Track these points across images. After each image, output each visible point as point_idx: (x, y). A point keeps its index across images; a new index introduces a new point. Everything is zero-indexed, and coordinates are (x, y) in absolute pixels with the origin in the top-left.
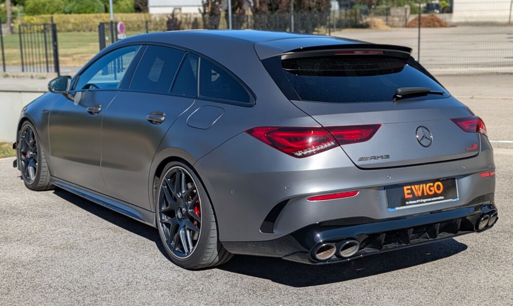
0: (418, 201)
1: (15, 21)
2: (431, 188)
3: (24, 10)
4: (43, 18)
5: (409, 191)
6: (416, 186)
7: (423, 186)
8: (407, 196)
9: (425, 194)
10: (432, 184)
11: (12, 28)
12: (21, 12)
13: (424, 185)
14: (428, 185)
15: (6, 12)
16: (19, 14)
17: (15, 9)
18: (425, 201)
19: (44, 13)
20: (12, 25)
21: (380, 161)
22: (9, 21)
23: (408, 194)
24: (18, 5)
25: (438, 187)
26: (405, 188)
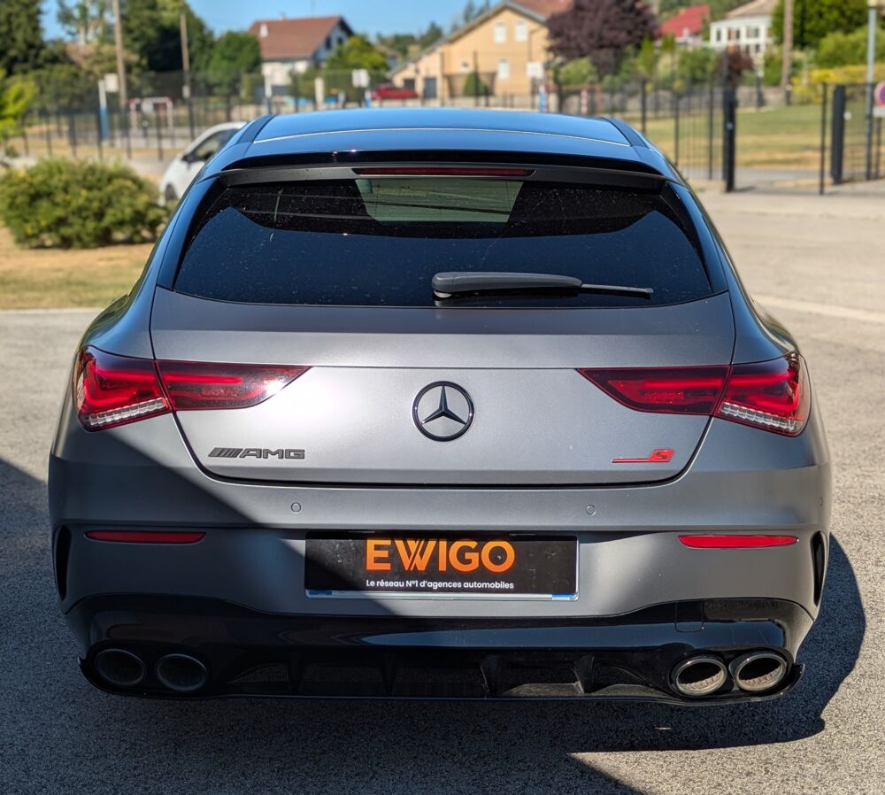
0: (409, 584)
1: (795, 80)
2: (468, 556)
3: (816, 57)
4: (846, 73)
5: (385, 554)
6: (412, 544)
7: (436, 548)
8: (371, 565)
9: (442, 567)
10: (473, 544)
11: (788, 95)
12: (810, 62)
13: (443, 544)
14: (458, 545)
15: (781, 63)
16: (806, 66)
17: (799, 55)
18: (436, 585)
19: (854, 63)
20: (789, 88)
21: (273, 462)
22: (784, 81)
23: (378, 560)
24: (807, 48)
25: (497, 555)
26: (371, 543)
